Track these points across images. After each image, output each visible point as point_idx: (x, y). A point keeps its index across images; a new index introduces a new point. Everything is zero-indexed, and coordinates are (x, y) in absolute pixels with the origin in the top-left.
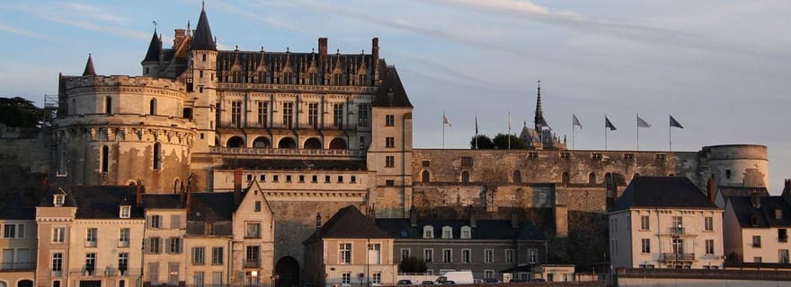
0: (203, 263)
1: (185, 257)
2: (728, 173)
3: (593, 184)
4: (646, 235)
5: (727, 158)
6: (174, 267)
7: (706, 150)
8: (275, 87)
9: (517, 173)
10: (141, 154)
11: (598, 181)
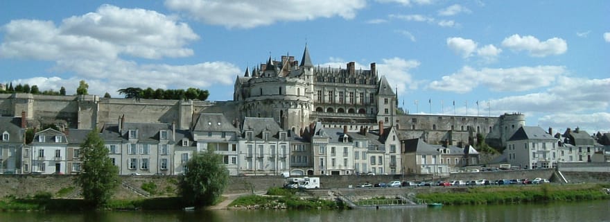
0: (375, 164)
1: (368, 161)
2: (513, 126)
3: (462, 130)
4: (534, 151)
5: (513, 120)
6: (364, 165)
7: (502, 117)
8: (336, 84)
9: (434, 126)
10: (297, 114)
11: (465, 129)
